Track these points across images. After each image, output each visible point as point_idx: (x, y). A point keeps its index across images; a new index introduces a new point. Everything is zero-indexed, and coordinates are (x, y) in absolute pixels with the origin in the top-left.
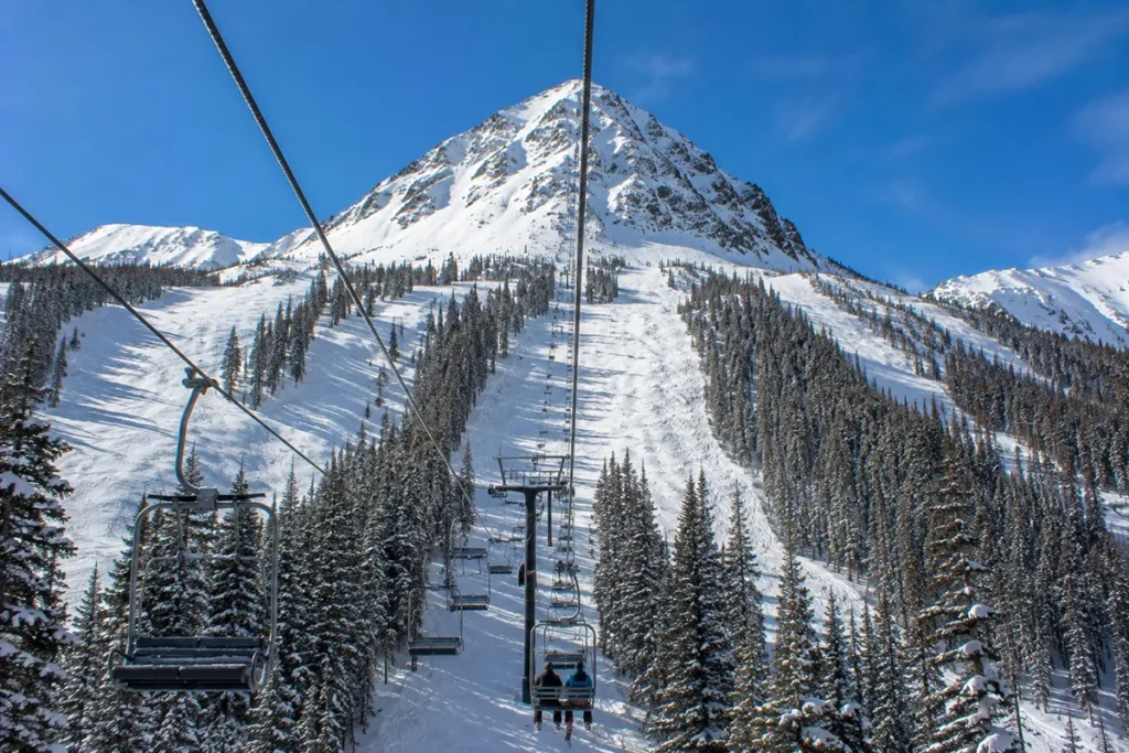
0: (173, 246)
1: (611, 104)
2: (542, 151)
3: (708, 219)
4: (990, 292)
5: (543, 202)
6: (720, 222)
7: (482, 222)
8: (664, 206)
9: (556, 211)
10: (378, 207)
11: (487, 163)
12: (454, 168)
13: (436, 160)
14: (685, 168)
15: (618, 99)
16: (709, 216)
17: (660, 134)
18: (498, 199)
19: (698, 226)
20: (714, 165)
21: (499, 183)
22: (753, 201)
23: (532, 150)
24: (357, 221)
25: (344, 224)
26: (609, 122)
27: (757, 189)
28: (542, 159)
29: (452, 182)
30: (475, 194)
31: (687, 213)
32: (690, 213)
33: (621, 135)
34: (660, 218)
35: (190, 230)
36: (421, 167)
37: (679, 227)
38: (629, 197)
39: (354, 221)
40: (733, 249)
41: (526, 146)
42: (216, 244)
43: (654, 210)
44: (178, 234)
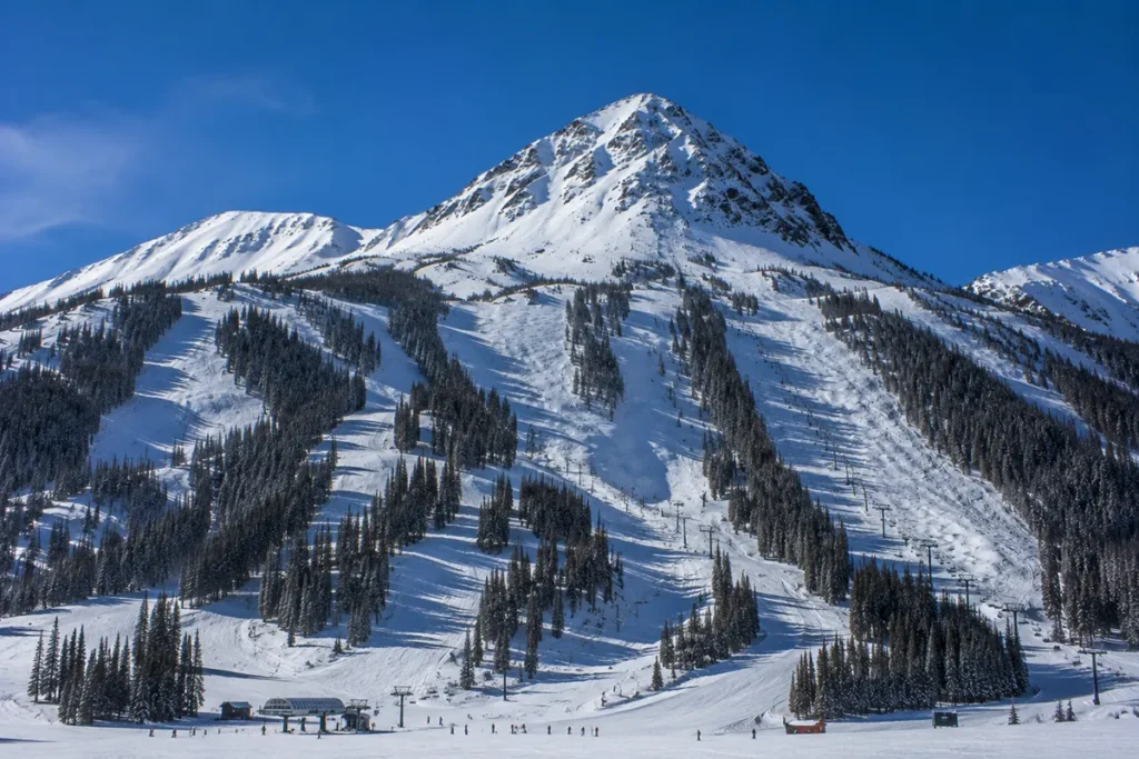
0: (292, 230)
1: (676, 115)
2: (624, 156)
3: (770, 217)
4: (1022, 285)
5: (634, 202)
6: (780, 219)
7: (584, 219)
8: (734, 206)
9: (647, 210)
10: (483, 201)
11: (576, 166)
12: (546, 168)
13: (528, 160)
14: (744, 170)
15: (680, 109)
16: (771, 213)
17: (719, 140)
18: (593, 198)
19: (763, 222)
20: (765, 167)
21: (590, 184)
22: (800, 198)
23: (617, 155)
24: (466, 213)
25: (453, 215)
26: (679, 132)
27: (803, 188)
28: (625, 163)
29: (548, 180)
30: (571, 192)
31: (753, 211)
32: (755, 212)
33: (690, 143)
34: (732, 216)
35: (306, 216)
36: (516, 166)
37: (748, 223)
38: (705, 197)
39: (462, 213)
40: (794, 243)
41: (610, 151)
42: (332, 229)
43: (725, 208)
44: (296, 219)
